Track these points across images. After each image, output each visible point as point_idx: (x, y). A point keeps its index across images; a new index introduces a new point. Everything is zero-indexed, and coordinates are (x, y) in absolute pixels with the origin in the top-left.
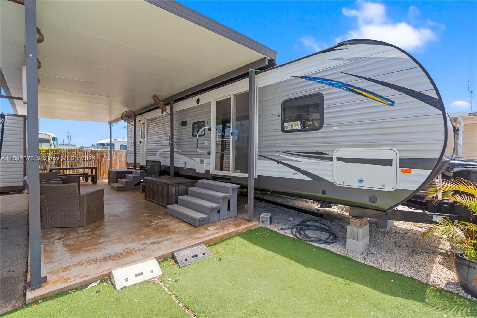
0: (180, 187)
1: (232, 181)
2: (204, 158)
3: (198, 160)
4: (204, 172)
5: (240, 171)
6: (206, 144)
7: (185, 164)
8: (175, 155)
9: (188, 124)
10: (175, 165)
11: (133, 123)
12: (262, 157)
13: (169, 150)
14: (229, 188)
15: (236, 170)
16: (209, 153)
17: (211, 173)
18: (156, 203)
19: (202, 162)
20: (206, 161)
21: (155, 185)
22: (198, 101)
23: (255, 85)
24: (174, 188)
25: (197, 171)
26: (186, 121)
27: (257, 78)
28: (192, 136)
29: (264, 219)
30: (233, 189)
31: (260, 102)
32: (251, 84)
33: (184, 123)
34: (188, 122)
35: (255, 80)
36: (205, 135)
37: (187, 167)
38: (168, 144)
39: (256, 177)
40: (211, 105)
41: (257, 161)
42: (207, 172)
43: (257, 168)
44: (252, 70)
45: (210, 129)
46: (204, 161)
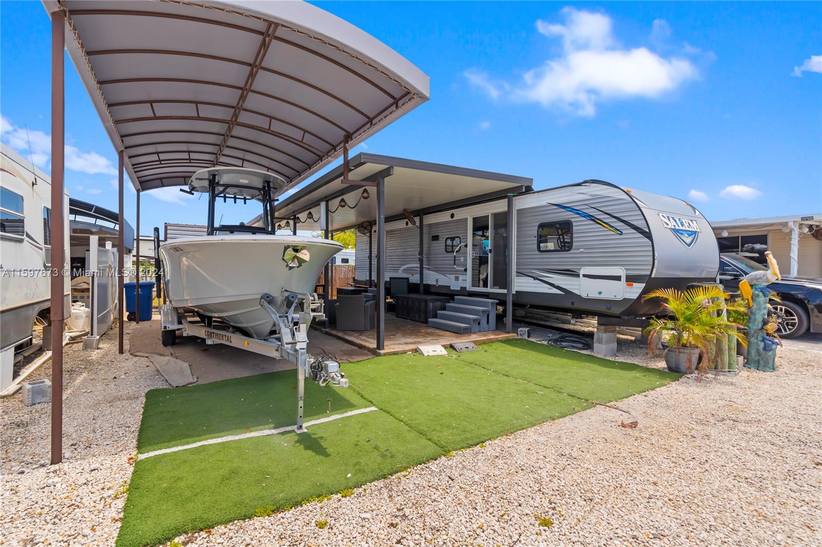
0: (437, 303)
1: (490, 297)
2: (460, 274)
3: (453, 277)
4: (459, 289)
5: (498, 287)
6: (462, 261)
7: (437, 281)
8: (425, 272)
9: (440, 239)
10: (425, 282)
11: (368, 234)
12: (520, 274)
13: (419, 265)
14: (488, 302)
15: (494, 286)
16: (466, 270)
17: (467, 289)
18: (410, 319)
19: (457, 279)
20: (461, 277)
21: (410, 301)
22: (452, 216)
23: (513, 207)
24: (431, 304)
25: (452, 288)
26: (438, 236)
27: (515, 200)
28: (445, 252)
29: (522, 333)
30: (492, 303)
31: (518, 223)
32: (510, 205)
33: (435, 238)
34: (440, 237)
35: (513, 202)
36: (460, 251)
37: (440, 283)
38: (418, 259)
39: (514, 293)
40: (467, 221)
41: (515, 277)
42: (463, 289)
43: (515, 285)
44: (511, 194)
45: (466, 246)
46: (460, 277)
